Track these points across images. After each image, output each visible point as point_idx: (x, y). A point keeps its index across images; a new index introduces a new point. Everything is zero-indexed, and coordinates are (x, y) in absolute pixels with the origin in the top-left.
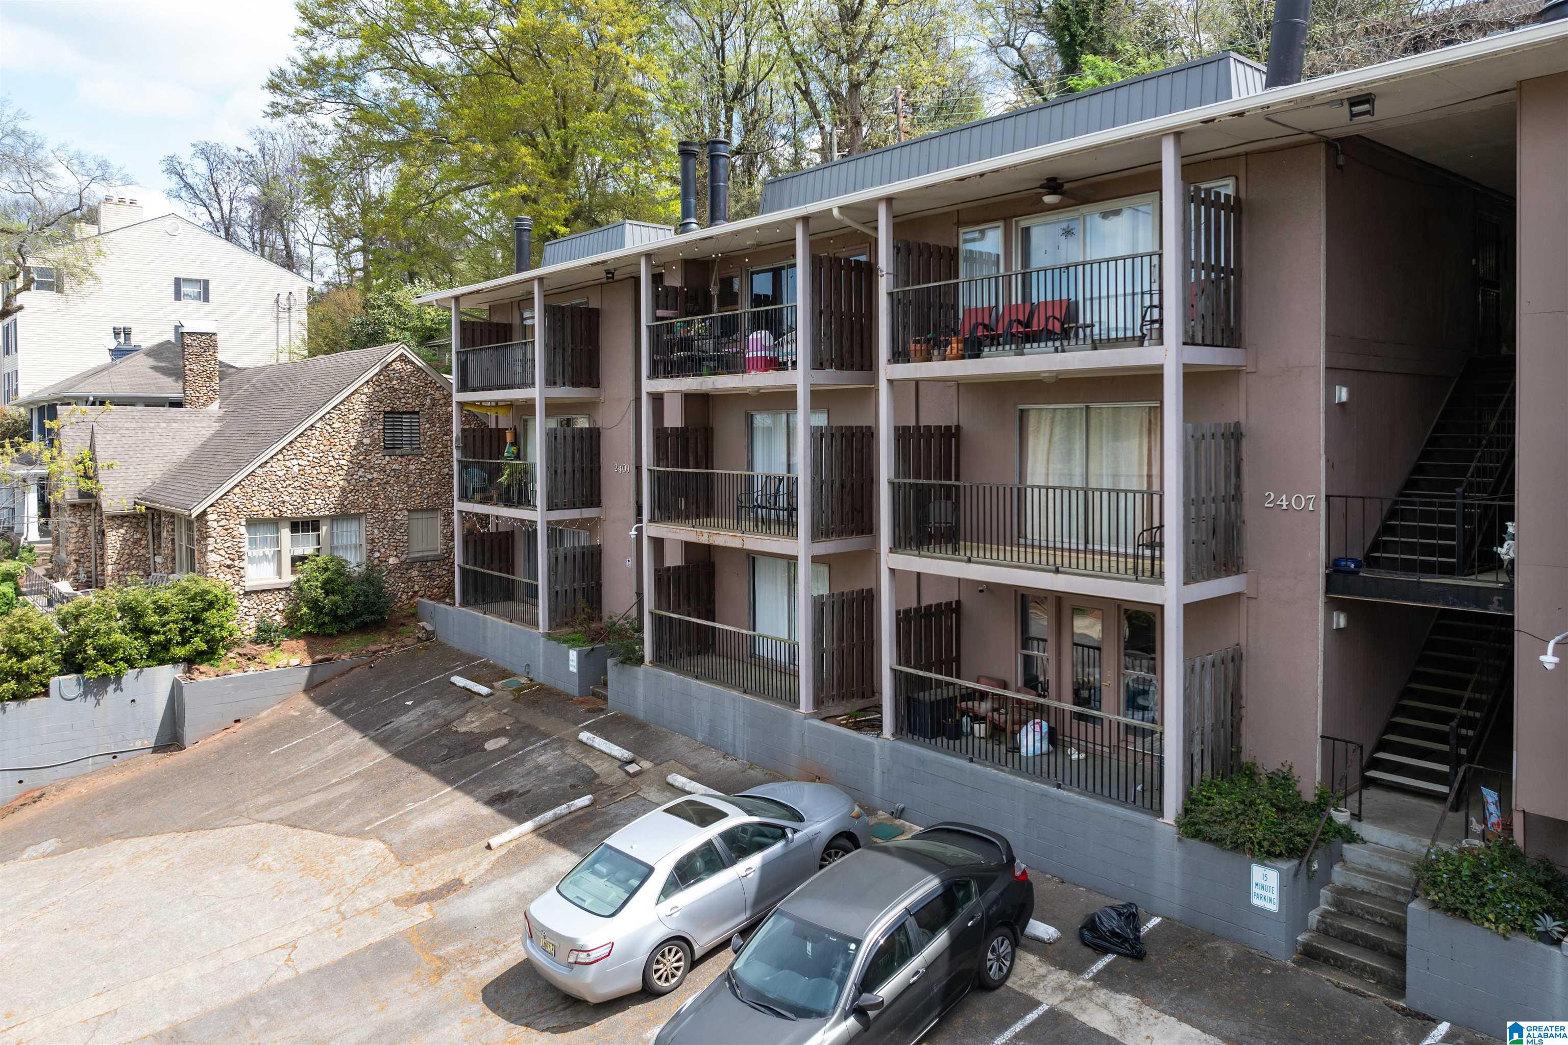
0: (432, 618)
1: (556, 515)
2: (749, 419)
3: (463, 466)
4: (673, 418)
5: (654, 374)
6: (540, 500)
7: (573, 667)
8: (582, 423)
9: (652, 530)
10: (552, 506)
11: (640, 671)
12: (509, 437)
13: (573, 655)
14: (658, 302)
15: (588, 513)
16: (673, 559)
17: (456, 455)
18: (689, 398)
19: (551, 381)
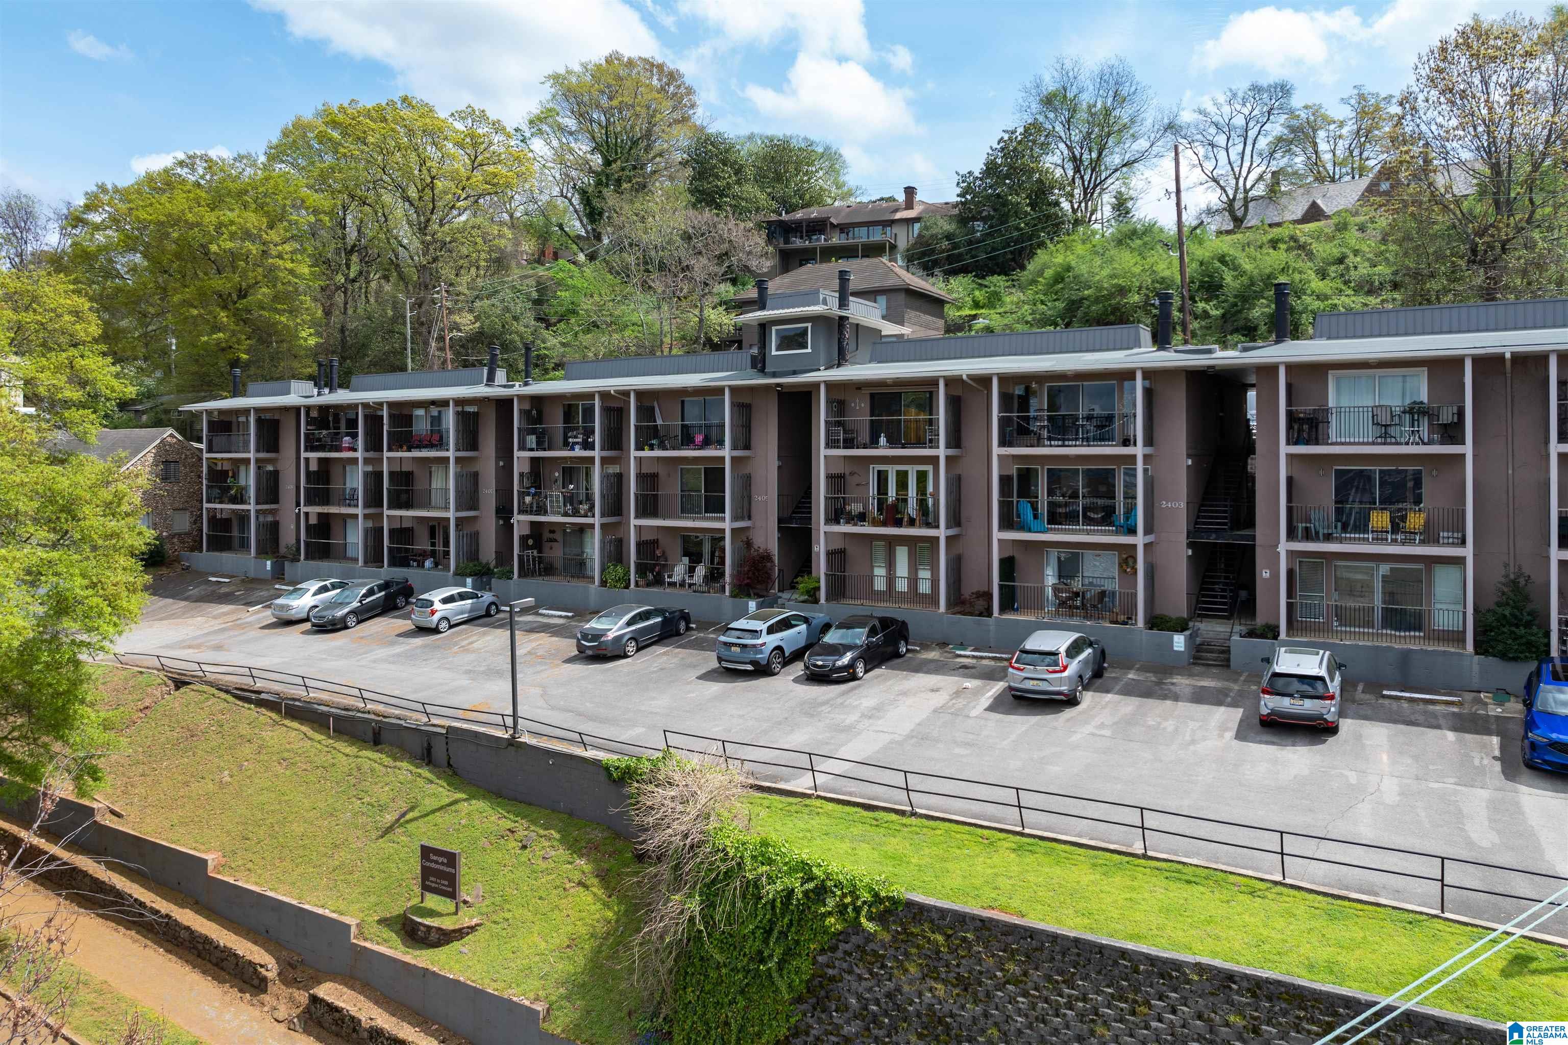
0: (188, 560)
1: (260, 507)
2: (344, 468)
3: (208, 487)
4: (314, 467)
5: (306, 450)
6: (252, 500)
7: (269, 567)
8: (270, 468)
9: (304, 509)
10: (258, 503)
11: (299, 564)
12: (230, 474)
13: (269, 563)
14: (308, 423)
15: (273, 506)
16: (313, 520)
17: (204, 482)
18: (320, 460)
19: (258, 450)
